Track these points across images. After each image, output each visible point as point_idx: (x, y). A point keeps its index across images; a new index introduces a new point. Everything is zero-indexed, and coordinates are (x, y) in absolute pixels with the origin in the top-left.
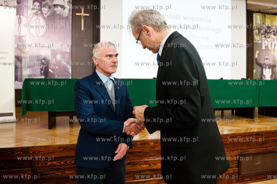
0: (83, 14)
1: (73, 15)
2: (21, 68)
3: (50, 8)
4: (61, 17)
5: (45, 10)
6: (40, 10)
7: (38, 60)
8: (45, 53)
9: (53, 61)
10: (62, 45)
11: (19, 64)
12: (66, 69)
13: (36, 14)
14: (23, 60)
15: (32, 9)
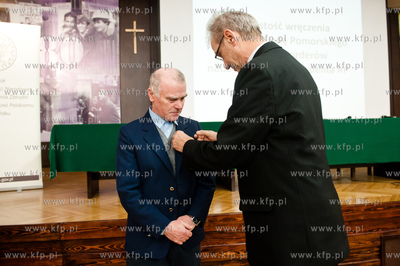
0: (135, 30)
1: (122, 32)
2: (50, 112)
3: (88, 23)
4: (103, 36)
5: (81, 27)
6: (75, 27)
7: (74, 99)
8: (84, 89)
9: (94, 100)
10: (106, 77)
11: (47, 106)
12: (113, 111)
13: (69, 33)
14: (52, 100)
15: (64, 27)
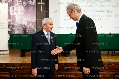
0: (41, 3)
1: (37, 4)
2: (14, 30)
3: (26, 1)
4: (31, 5)
5: (24, 2)
6: (22, 3)
7: (22, 26)
8: (25, 23)
9: (28, 27)
10: (32, 19)
11: (13, 28)
13: (20, 5)
15: (19, 2)
